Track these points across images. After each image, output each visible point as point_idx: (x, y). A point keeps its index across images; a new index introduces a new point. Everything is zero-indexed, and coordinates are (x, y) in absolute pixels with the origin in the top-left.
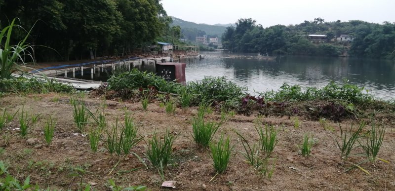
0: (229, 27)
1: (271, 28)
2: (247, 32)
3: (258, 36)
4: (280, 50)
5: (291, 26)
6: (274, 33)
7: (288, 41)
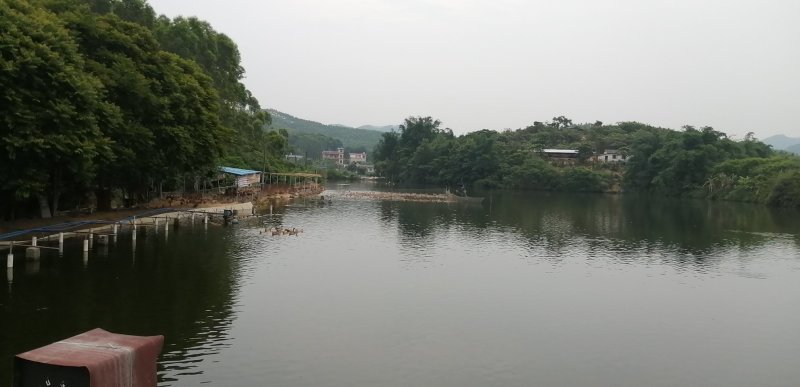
0: (388, 134)
1: (470, 136)
2: (423, 144)
3: (445, 152)
4: (489, 180)
5: (508, 132)
6: (476, 147)
7: (503, 162)
